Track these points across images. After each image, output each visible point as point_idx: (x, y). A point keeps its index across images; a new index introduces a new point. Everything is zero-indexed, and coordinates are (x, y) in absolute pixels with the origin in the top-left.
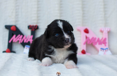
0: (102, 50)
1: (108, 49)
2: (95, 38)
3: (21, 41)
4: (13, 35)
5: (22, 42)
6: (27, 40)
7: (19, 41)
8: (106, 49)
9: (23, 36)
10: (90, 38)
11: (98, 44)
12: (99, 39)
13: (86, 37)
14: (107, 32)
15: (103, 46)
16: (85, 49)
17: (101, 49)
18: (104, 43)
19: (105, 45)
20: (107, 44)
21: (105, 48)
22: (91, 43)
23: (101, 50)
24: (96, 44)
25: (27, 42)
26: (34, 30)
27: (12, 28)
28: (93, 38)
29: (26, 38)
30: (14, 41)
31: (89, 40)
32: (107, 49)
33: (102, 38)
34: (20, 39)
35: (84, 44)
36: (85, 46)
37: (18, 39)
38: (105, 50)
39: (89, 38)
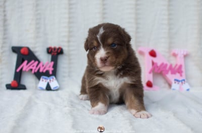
0: (177, 82)
1: (186, 80)
2: (166, 65)
3: (35, 69)
4: (23, 61)
5: (36, 71)
6: (45, 68)
7: (31, 70)
8: (182, 81)
9: (39, 62)
10: (159, 64)
11: (170, 73)
12: (171, 66)
13: (153, 63)
14: (183, 56)
15: (177, 76)
16: (151, 80)
17: (175, 80)
18: (179, 72)
19: (181, 75)
20: (184, 74)
21: (180, 79)
22: (159, 71)
23: (175, 83)
24: (167, 73)
25: (44, 71)
26: (56, 54)
27: (22, 51)
28: (163, 64)
29: (43, 66)
30: (24, 69)
31: (157, 67)
32: (184, 80)
33: (176, 65)
34: (33, 66)
35: (150, 73)
36: (151, 75)
37: (31, 67)
38: (180, 83)
39: (156, 64)
